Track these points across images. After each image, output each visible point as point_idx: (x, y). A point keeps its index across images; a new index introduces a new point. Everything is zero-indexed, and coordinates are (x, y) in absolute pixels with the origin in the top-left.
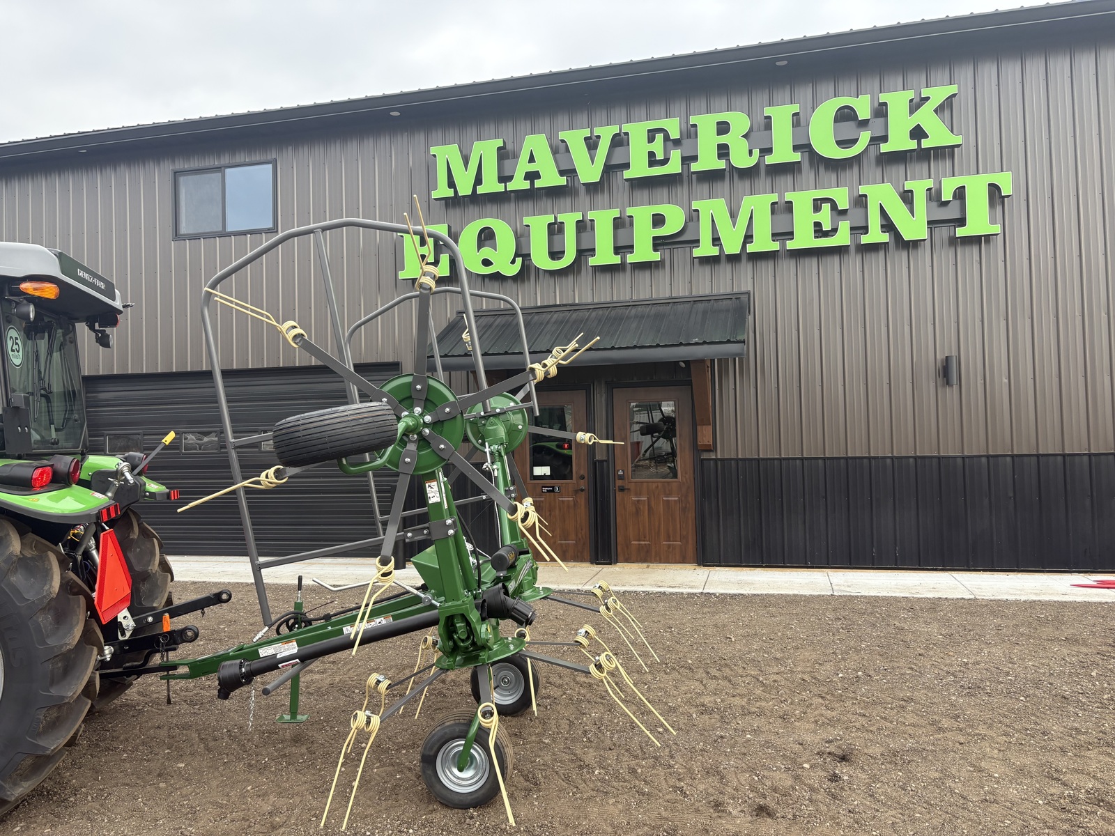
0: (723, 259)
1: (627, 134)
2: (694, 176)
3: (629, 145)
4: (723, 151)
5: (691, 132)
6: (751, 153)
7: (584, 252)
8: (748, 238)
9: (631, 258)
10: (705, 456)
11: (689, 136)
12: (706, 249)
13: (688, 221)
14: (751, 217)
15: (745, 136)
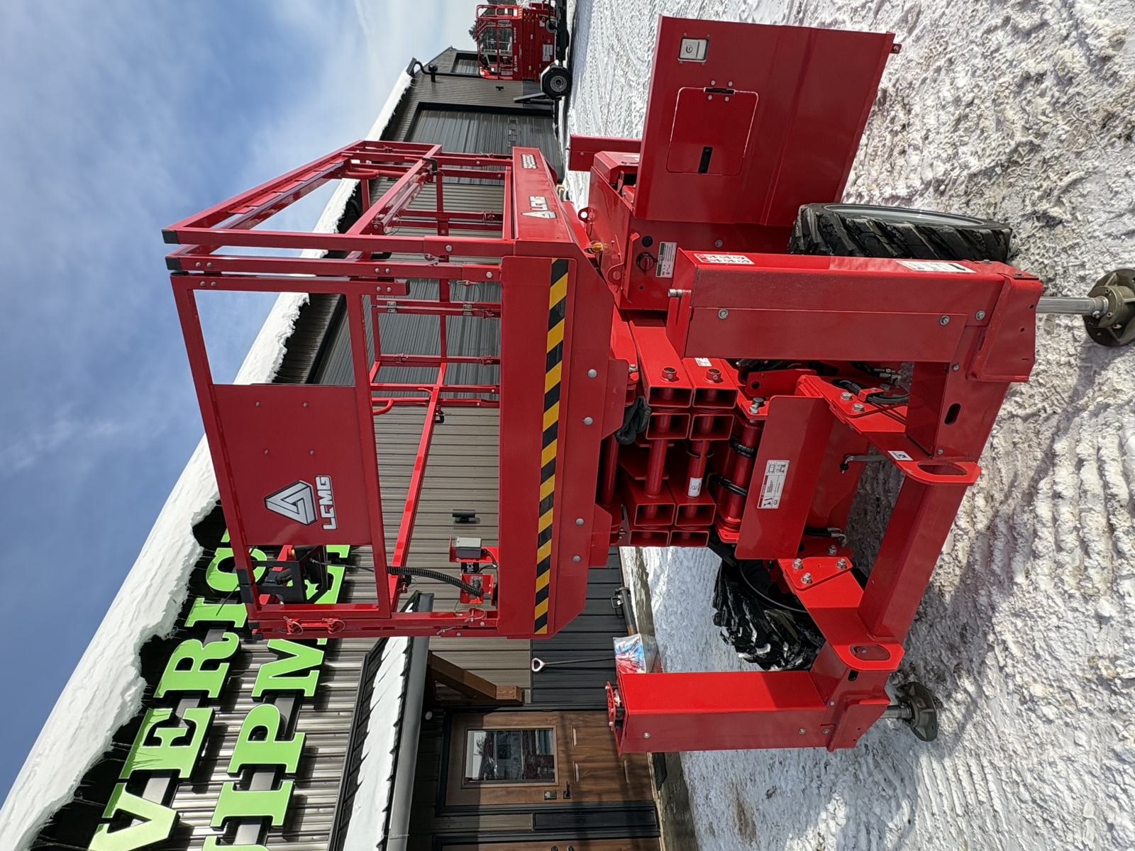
0: (325, 667)
4: (211, 665)
6: (226, 640)
9: (291, 768)
10: (528, 700)
12: (309, 685)
15: (205, 644)
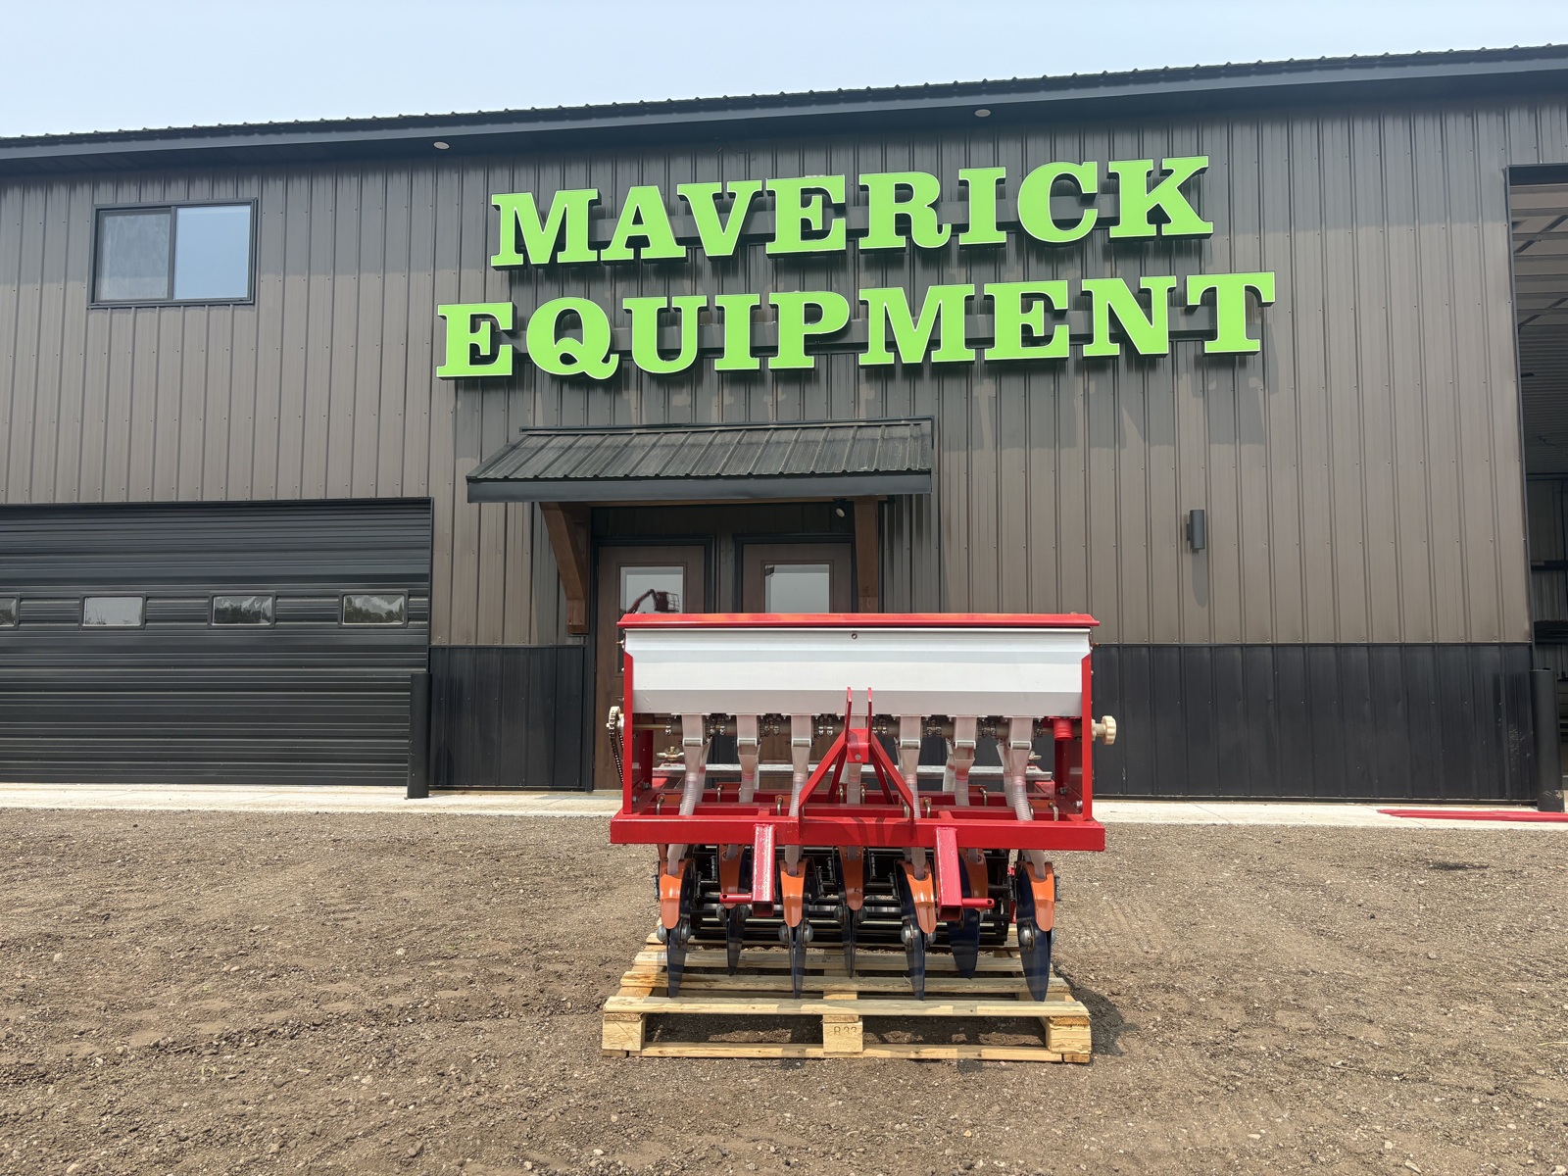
0: (899, 371)
1: (772, 193)
2: (862, 256)
3: (774, 209)
4: (903, 224)
5: (860, 196)
6: (940, 229)
7: (708, 352)
8: (934, 343)
9: (774, 363)
11: (857, 203)
12: (876, 355)
13: (852, 316)
14: (938, 316)
15: (934, 205)
